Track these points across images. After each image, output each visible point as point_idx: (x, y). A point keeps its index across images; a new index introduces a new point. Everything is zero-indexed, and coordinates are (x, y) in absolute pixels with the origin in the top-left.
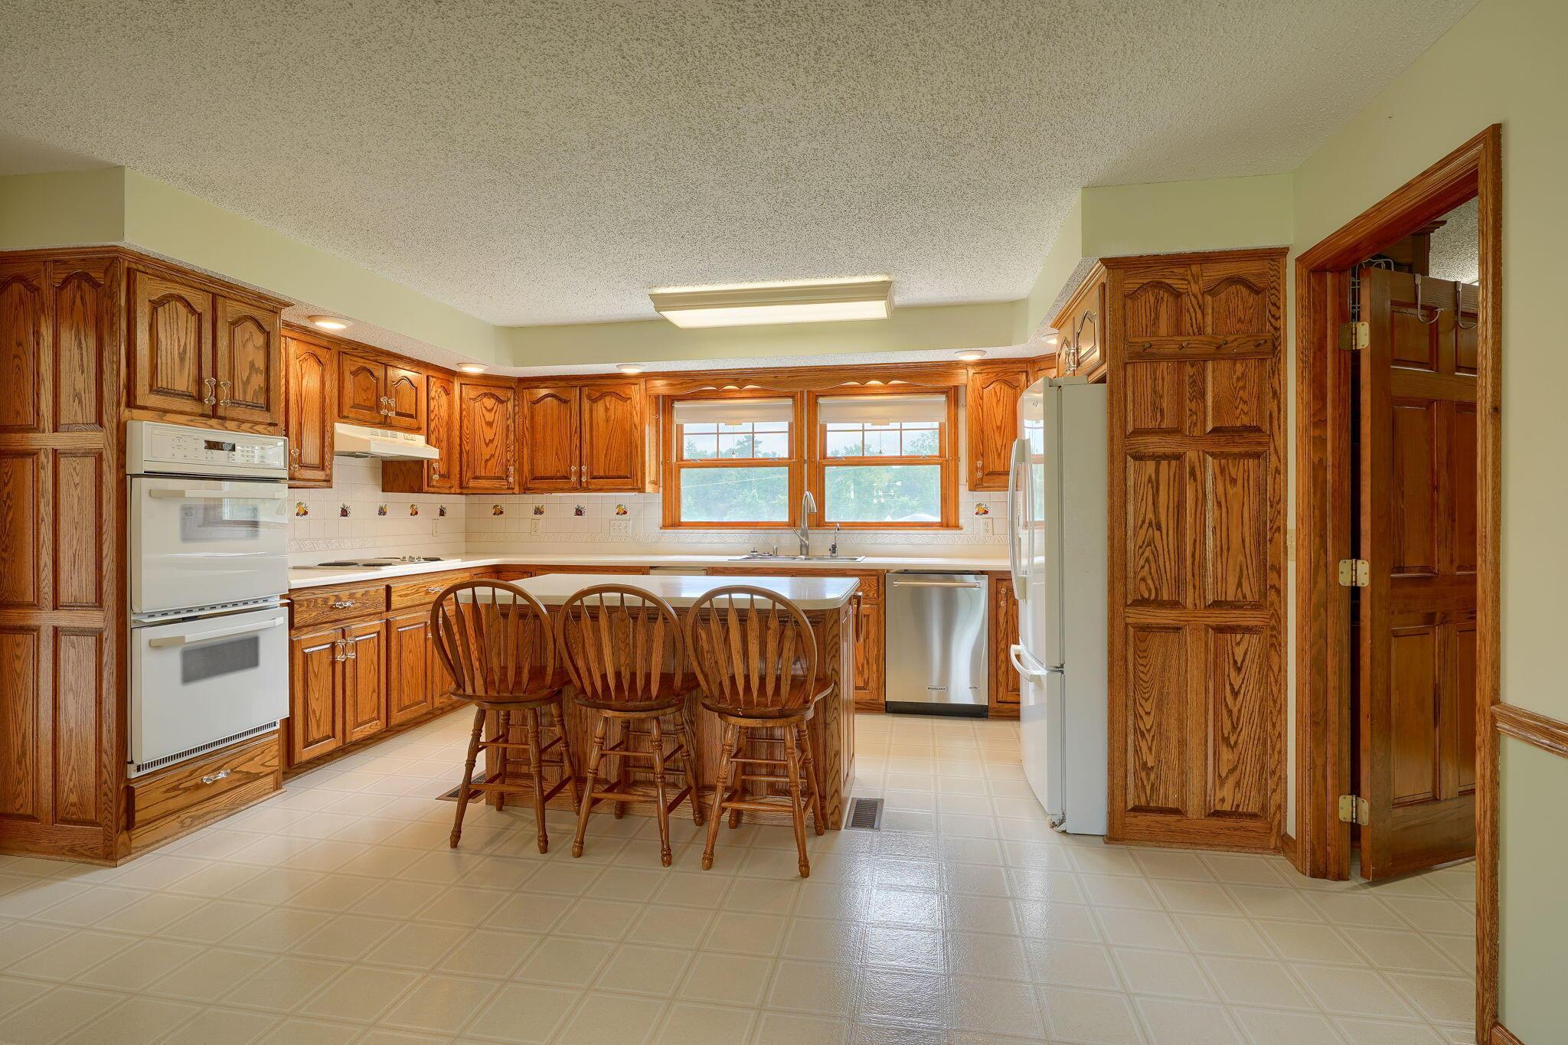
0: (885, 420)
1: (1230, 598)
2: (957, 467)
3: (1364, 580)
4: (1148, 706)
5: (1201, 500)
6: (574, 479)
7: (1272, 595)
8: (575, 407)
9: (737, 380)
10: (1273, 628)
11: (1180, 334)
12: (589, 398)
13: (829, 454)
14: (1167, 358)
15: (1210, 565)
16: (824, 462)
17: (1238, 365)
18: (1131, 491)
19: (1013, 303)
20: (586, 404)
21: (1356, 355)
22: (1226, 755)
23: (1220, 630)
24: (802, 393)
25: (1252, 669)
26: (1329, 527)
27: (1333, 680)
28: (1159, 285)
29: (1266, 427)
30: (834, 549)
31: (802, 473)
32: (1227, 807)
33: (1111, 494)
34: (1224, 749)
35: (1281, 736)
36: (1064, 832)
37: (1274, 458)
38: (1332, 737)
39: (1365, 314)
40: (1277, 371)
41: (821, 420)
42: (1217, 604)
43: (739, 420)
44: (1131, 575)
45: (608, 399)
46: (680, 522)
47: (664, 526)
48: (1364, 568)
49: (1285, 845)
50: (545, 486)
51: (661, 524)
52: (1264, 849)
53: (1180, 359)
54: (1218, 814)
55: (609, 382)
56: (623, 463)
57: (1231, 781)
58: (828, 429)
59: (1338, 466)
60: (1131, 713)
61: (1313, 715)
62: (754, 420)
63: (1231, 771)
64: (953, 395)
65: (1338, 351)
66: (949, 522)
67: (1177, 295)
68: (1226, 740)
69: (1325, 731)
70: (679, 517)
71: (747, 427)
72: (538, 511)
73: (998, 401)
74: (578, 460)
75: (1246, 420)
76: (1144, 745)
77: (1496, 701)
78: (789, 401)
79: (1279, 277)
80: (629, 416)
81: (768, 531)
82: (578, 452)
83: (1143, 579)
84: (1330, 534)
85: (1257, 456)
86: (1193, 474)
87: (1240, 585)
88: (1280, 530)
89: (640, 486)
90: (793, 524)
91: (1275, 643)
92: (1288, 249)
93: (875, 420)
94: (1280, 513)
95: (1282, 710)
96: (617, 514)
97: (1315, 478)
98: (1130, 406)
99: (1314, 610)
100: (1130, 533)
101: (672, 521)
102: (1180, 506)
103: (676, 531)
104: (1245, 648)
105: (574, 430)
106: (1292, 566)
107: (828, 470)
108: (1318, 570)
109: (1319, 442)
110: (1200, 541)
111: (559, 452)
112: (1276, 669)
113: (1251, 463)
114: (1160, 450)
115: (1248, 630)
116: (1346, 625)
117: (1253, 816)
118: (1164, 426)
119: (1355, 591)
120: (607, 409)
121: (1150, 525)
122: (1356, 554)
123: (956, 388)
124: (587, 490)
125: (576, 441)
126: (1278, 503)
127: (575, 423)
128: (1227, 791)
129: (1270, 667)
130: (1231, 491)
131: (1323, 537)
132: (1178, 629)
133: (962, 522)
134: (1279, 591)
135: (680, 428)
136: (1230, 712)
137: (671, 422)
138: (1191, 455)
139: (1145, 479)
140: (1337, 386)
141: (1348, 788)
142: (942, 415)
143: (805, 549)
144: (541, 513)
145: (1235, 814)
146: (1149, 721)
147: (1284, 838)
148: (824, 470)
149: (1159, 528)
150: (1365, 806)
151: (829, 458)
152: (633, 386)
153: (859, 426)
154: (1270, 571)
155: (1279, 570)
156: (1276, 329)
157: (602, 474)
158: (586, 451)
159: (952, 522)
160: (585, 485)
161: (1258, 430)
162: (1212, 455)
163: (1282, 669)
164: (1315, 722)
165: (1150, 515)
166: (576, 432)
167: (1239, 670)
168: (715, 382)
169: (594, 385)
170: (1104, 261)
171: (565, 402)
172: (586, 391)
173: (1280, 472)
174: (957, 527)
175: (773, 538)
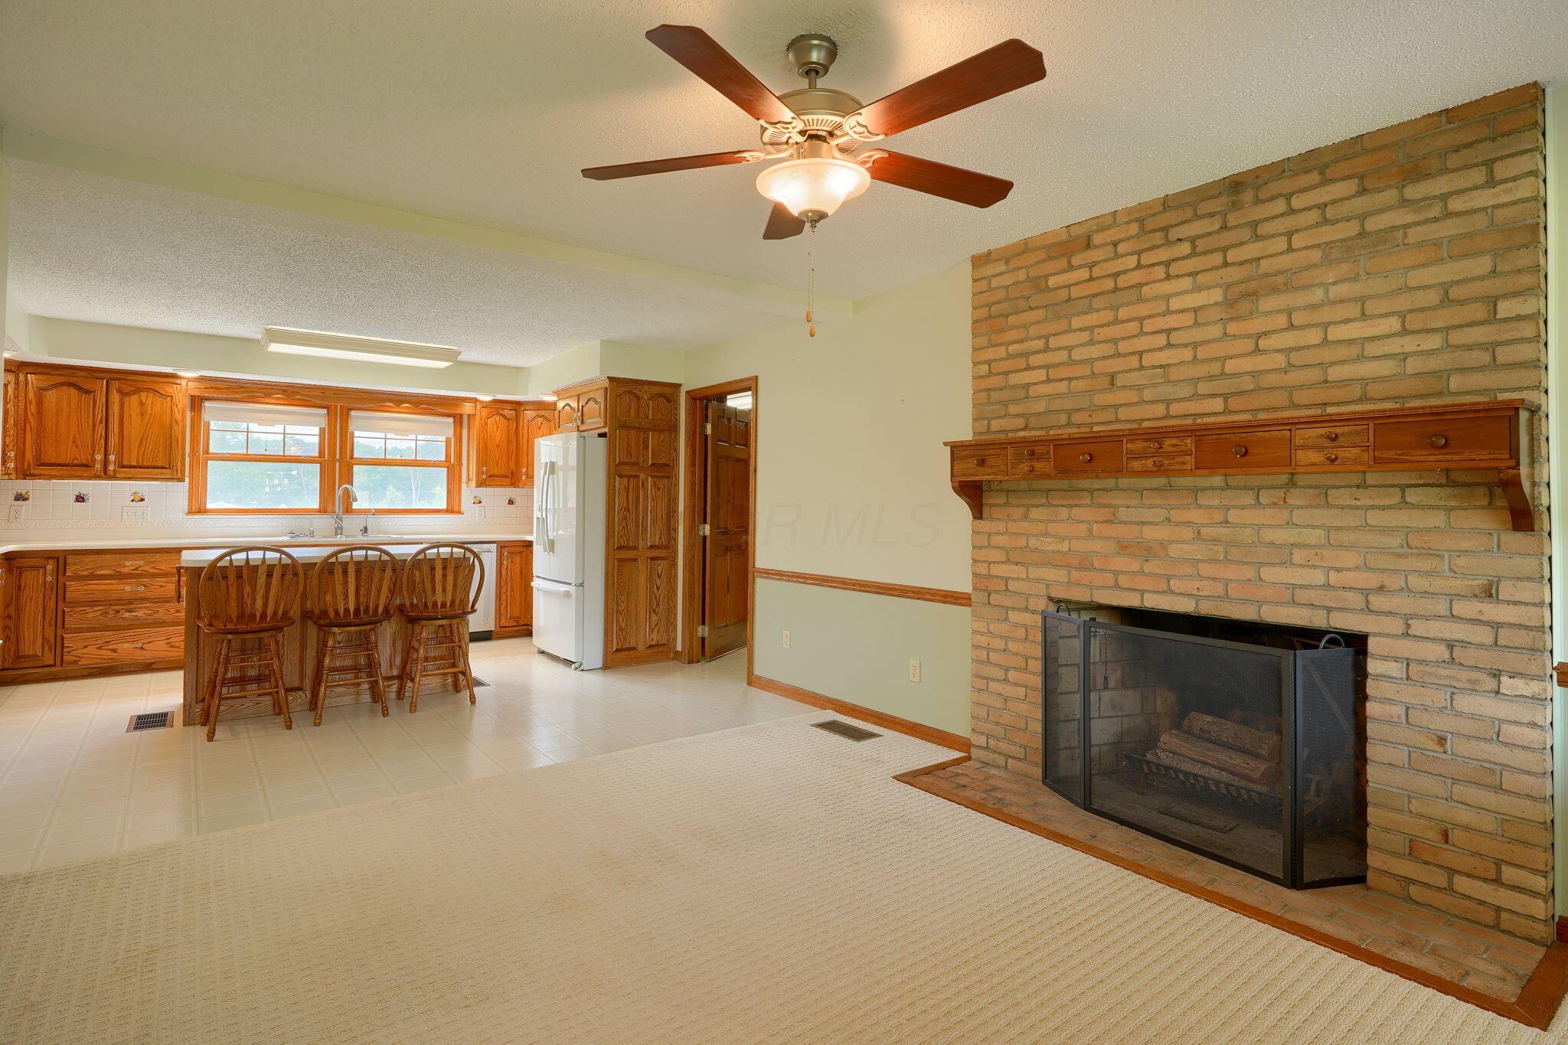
0: (406, 432)
1: (657, 544)
2: (460, 470)
3: (708, 533)
4: (623, 598)
5: (646, 498)
6: (98, 466)
7: (673, 542)
8: (101, 399)
9: (286, 391)
10: (673, 557)
11: (639, 418)
12: (119, 391)
13: (356, 455)
14: (634, 428)
15: (649, 528)
16: (353, 461)
17: (662, 435)
18: (617, 492)
19: (518, 369)
20: (115, 397)
21: (706, 436)
22: (654, 618)
23: (652, 559)
24: (336, 407)
25: (664, 577)
26: (696, 510)
27: (696, 576)
28: (631, 392)
29: (671, 464)
30: (365, 530)
31: (334, 470)
32: (654, 643)
33: (608, 494)
34: (653, 615)
35: (675, 606)
36: (582, 670)
37: (674, 479)
38: (696, 601)
39: (710, 419)
40: (676, 439)
41: (351, 429)
42: (652, 547)
43: (273, 423)
44: (616, 534)
45: (143, 395)
46: (206, 509)
47: (190, 512)
48: (708, 527)
49: (677, 656)
50: (53, 473)
51: (186, 510)
52: (668, 659)
53: (639, 429)
54: (650, 647)
55: (145, 378)
56: (161, 454)
57: (656, 631)
58: (355, 435)
59: (700, 484)
60: (615, 604)
61: (690, 592)
62: (284, 423)
63: (656, 625)
64: (458, 419)
65: (700, 434)
66: (452, 509)
67: (638, 398)
68: (654, 611)
69: (694, 599)
70: (205, 504)
71: (279, 428)
72: (20, 497)
73: (498, 428)
74: (103, 449)
75: (664, 461)
76: (621, 618)
77: (754, 567)
78: (325, 411)
79: (678, 396)
80: (169, 412)
81: (300, 516)
82: (103, 442)
83: (622, 536)
84: (696, 514)
85: (668, 477)
86: (643, 485)
87: (660, 538)
88: (676, 511)
89: (179, 475)
90: (323, 510)
91: (674, 565)
92: (681, 385)
93: (395, 431)
94: (676, 504)
95: (676, 594)
96: (132, 501)
97: (692, 489)
98: (617, 451)
99: (689, 549)
100: (616, 513)
101: (198, 508)
102: (637, 500)
103: (204, 517)
104: (661, 566)
105: (99, 420)
106: (681, 529)
107: (356, 468)
108: (692, 529)
109: (693, 473)
110: (645, 518)
111: (78, 440)
112: (673, 575)
113: (666, 481)
114: (629, 473)
115: (663, 558)
116: (701, 553)
117: (664, 645)
118: (632, 461)
119: (705, 537)
120: (142, 404)
121: (625, 509)
122: (705, 522)
123: (461, 415)
124: (114, 477)
125: (101, 429)
126: (676, 499)
127: (100, 413)
128: (654, 636)
129: (671, 575)
130: (658, 494)
131: (694, 515)
132: (635, 560)
133: (463, 509)
134: (675, 540)
135: (208, 424)
136: (656, 597)
137: (200, 418)
138: (642, 476)
139: (623, 487)
140: (700, 449)
141: (701, 623)
142: (450, 432)
143: (339, 530)
144: (25, 499)
145: (657, 645)
146: (623, 606)
147: (677, 653)
148: (353, 468)
149: (629, 511)
150: (707, 629)
151: (356, 459)
152: (174, 386)
153: (382, 435)
154: (671, 530)
155: (676, 530)
156: (676, 420)
157: (134, 463)
158: (114, 440)
159: (456, 508)
160: (112, 473)
161: (668, 465)
162: (651, 476)
163: (676, 575)
164: (689, 595)
165: (625, 505)
166: (101, 422)
167: (659, 577)
168: (264, 391)
169: (126, 380)
170: (608, 378)
171: (87, 392)
172: (115, 384)
173: (676, 485)
174: (459, 512)
175: (305, 521)
